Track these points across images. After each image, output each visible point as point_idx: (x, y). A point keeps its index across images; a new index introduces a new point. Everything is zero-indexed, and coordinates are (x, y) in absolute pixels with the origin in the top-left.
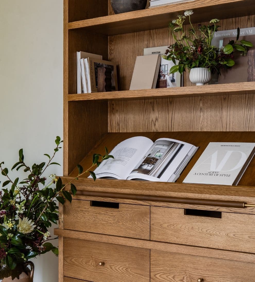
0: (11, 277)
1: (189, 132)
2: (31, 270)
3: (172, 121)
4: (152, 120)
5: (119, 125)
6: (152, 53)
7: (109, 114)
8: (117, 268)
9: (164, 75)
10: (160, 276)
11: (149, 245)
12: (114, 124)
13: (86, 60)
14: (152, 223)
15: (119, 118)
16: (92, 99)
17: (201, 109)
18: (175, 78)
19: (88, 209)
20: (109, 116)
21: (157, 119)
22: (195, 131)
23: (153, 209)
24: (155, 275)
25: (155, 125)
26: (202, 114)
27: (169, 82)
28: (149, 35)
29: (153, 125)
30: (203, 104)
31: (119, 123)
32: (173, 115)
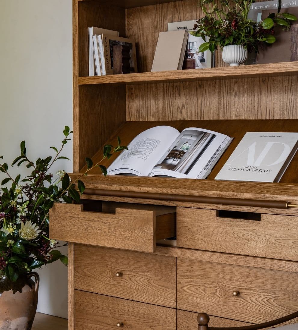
0: (12, 290)
1: (222, 120)
2: (35, 282)
3: (201, 107)
4: (178, 107)
5: (139, 113)
6: (178, 28)
7: (127, 100)
8: (137, 280)
9: (191, 54)
10: (188, 289)
11: (175, 252)
12: (133, 112)
13: (99, 36)
14: (178, 226)
15: (139, 105)
16: (107, 82)
17: (236, 93)
18: (205, 57)
20: (127, 103)
21: (183, 106)
22: (229, 119)
23: (180, 211)
24: (182, 288)
25: (181, 112)
26: (237, 99)
27: (198, 62)
28: (174, 7)
29: (179, 112)
30: (239, 88)
31: (139, 110)
32: (203, 101)
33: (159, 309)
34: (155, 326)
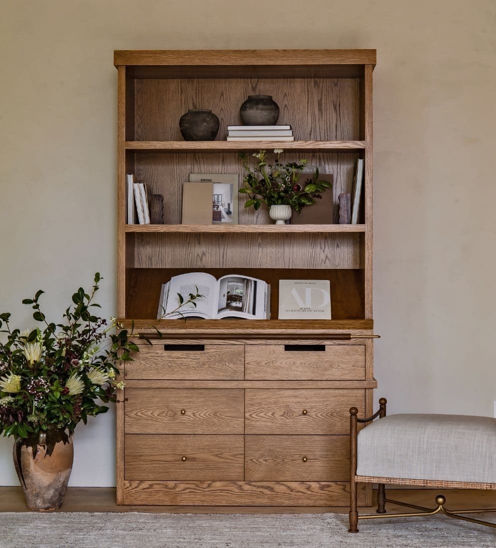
0: (62, 442)
1: (246, 269)
2: (68, 435)
3: (223, 256)
4: (198, 255)
5: (151, 259)
6: (201, 180)
7: (136, 245)
8: (202, 415)
9: (216, 205)
10: (256, 415)
11: (247, 385)
12: (144, 258)
13: (142, 185)
14: (246, 362)
15: (151, 252)
17: (259, 244)
18: (231, 210)
19: (162, 354)
20: (136, 249)
21: (204, 254)
22: (252, 267)
23: (248, 348)
24: (250, 415)
25: (201, 260)
26: (260, 249)
27: (224, 213)
28: (194, 159)
29: (199, 260)
30: (262, 240)
31: (151, 257)
32: (225, 250)
33: (226, 438)
34: (222, 454)
